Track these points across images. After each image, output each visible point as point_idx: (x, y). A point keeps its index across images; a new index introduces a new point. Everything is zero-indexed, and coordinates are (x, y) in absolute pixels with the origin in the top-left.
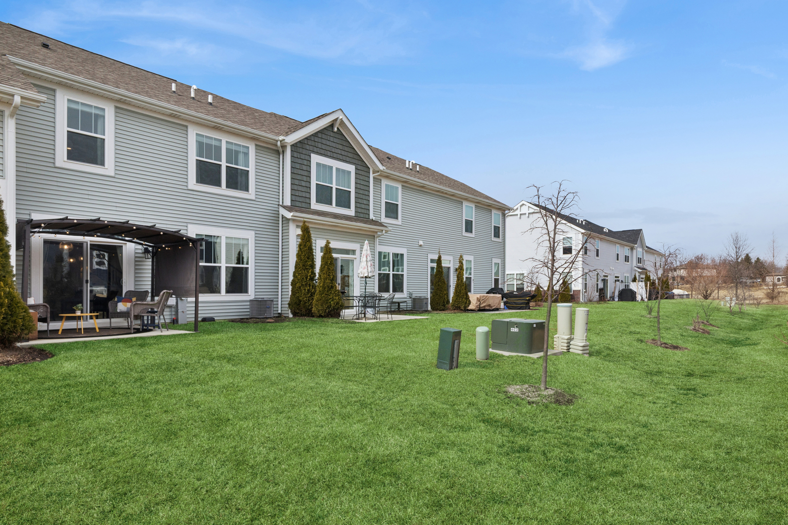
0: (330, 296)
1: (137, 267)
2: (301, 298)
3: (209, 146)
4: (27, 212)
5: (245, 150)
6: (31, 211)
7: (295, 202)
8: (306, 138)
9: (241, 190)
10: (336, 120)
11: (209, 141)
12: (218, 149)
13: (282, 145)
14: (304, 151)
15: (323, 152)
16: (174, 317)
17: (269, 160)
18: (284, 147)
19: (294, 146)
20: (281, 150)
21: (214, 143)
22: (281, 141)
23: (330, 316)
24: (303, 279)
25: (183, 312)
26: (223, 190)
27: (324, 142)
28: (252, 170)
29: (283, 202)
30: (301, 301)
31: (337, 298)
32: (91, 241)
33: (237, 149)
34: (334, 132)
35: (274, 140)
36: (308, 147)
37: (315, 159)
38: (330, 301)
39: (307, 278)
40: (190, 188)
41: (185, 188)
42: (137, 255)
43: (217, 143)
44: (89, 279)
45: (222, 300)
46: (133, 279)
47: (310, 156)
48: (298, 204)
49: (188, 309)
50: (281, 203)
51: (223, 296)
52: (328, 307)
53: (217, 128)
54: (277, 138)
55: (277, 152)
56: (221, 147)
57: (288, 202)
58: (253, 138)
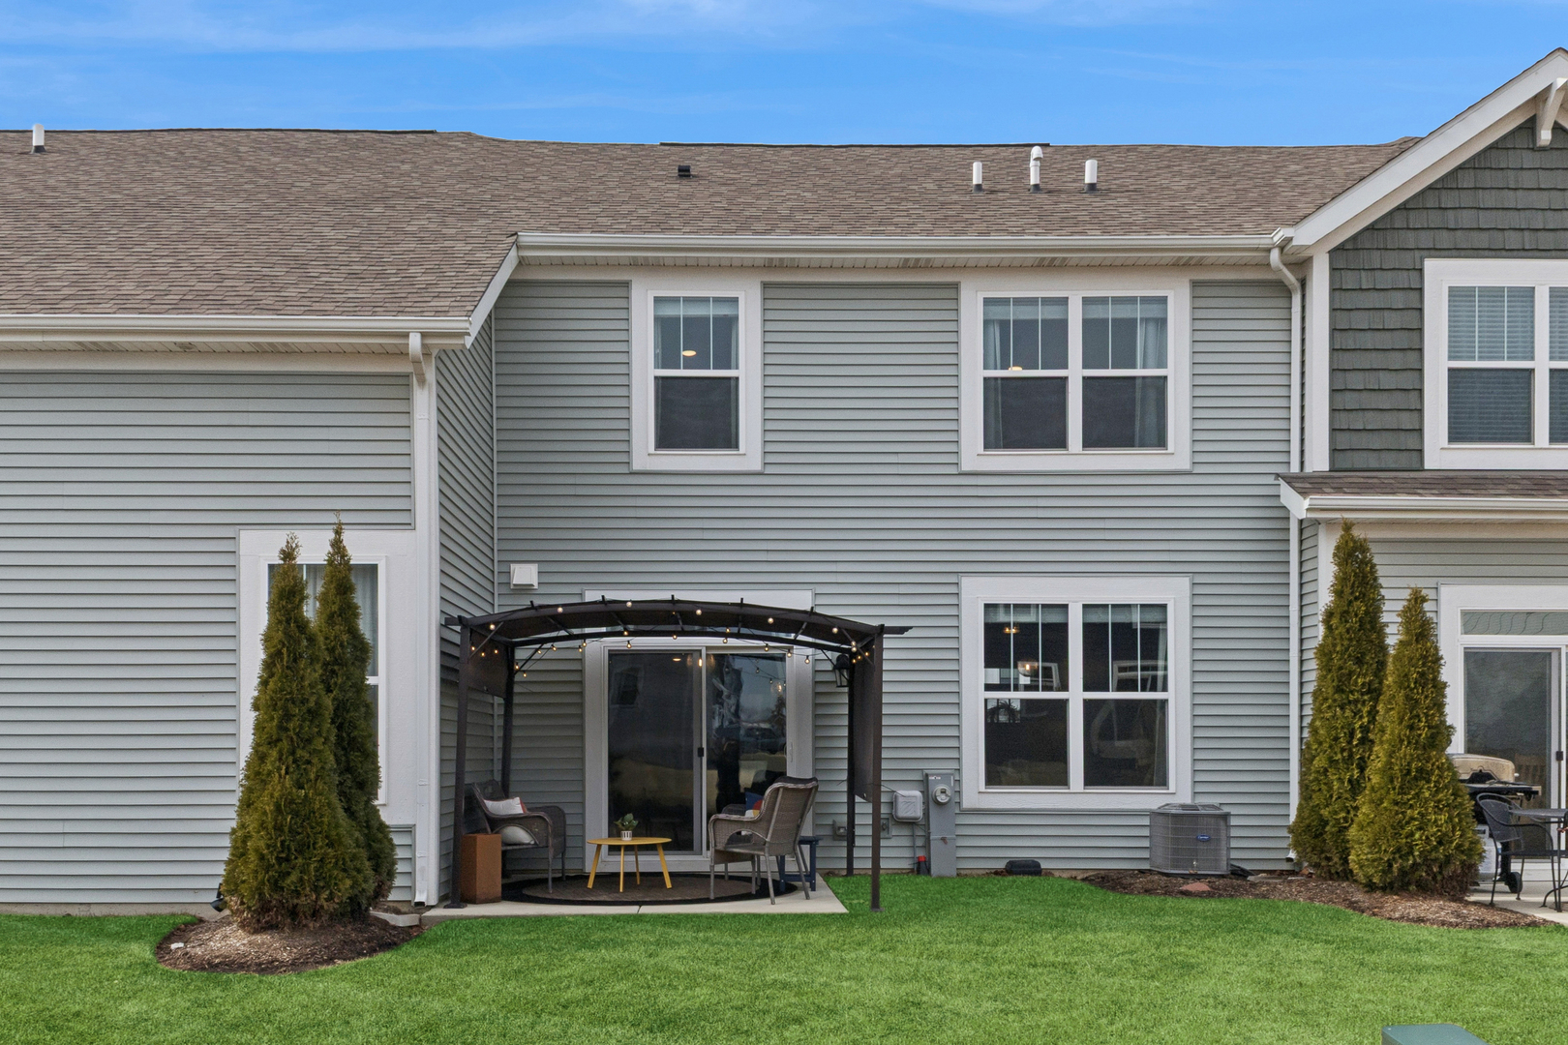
0: (1411, 807)
1: (820, 711)
2: (1325, 812)
3: (1025, 328)
4: (576, 590)
5: (1154, 311)
6: (585, 587)
7: (1349, 454)
8: (1403, 208)
9: (1143, 445)
10: (1540, 98)
11: (1025, 314)
12: (1057, 330)
13: (1292, 259)
14: (1392, 259)
15: (1481, 240)
16: (920, 853)
17: (1252, 323)
18: (1301, 265)
19: (1346, 253)
20: (1290, 278)
21: (1040, 314)
22: (1282, 248)
23: (1413, 888)
24: (1336, 739)
25: (944, 839)
26: (1075, 456)
27: (1489, 199)
28: (1178, 373)
29: (1302, 463)
30: (1326, 823)
31: (1443, 817)
32: (708, 648)
33: (1124, 312)
34: (1543, 149)
35: (1257, 249)
36: (1410, 239)
37: (1442, 276)
38: (1408, 829)
39: (1352, 734)
40: (965, 467)
41: (953, 470)
42: (820, 678)
43: (1053, 313)
44: (704, 746)
45: (1075, 807)
46: (810, 744)
47: (1421, 270)
48: (1359, 460)
49: (961, 831)
50: (1295, 468)
51: (1077, 794)
52: (1398, 850)
53: (1050, 265)
54: (1263, 241)
55: (1282, 290)
56: (1067, 320)
57: (1319, 461)
58: (1179, 265)
